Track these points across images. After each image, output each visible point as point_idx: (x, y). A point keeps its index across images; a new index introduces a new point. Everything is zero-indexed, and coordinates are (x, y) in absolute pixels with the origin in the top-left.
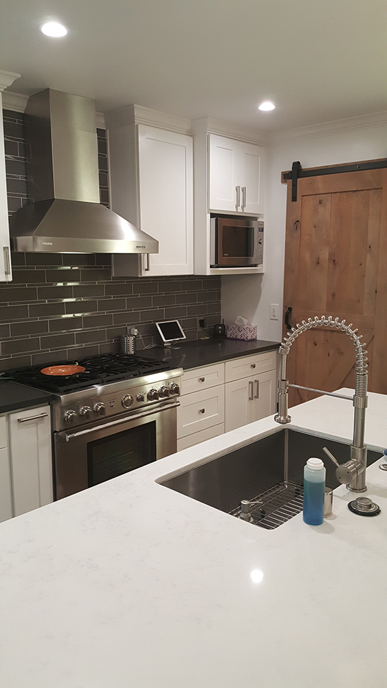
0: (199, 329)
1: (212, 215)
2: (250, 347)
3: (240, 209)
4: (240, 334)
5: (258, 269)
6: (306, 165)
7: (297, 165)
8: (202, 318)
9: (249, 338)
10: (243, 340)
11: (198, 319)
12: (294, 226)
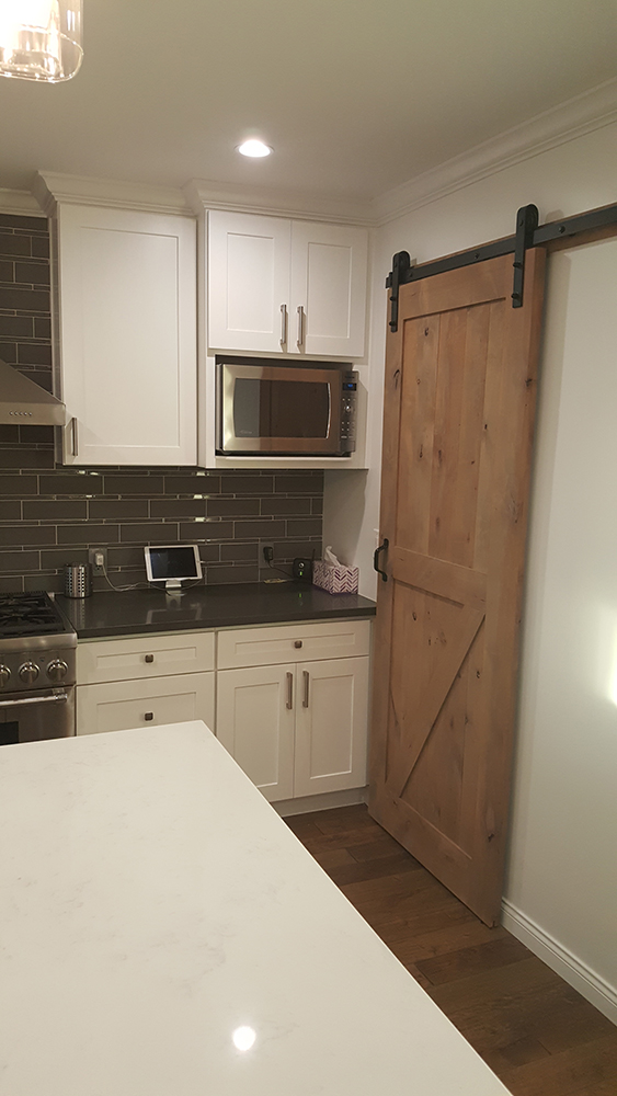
0: (262, 563)
1: (222, 360)
2: (335, 605)
3: (293, 349)
4: (341, 583)
5: (351, 463)
6: (422, 254)
7: (402, 259)
8: (270, 544)
9: (335, 590)
10: (328, 592)
11: (261, 545)
12: (395, 378)
